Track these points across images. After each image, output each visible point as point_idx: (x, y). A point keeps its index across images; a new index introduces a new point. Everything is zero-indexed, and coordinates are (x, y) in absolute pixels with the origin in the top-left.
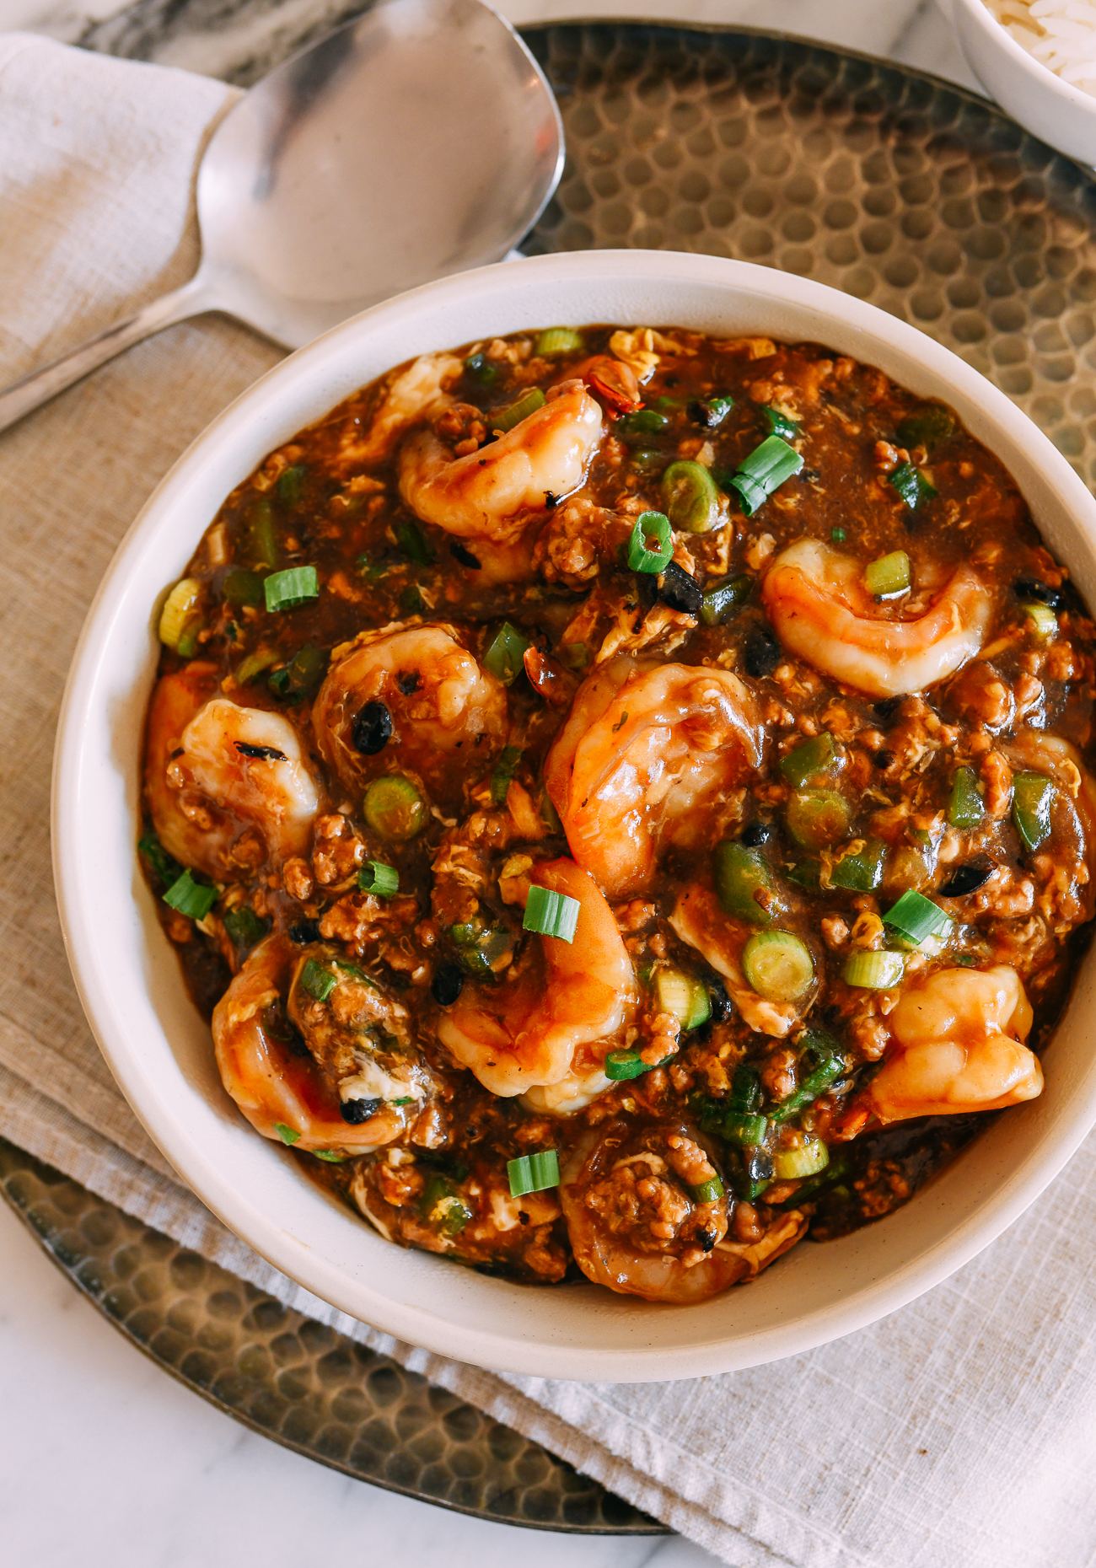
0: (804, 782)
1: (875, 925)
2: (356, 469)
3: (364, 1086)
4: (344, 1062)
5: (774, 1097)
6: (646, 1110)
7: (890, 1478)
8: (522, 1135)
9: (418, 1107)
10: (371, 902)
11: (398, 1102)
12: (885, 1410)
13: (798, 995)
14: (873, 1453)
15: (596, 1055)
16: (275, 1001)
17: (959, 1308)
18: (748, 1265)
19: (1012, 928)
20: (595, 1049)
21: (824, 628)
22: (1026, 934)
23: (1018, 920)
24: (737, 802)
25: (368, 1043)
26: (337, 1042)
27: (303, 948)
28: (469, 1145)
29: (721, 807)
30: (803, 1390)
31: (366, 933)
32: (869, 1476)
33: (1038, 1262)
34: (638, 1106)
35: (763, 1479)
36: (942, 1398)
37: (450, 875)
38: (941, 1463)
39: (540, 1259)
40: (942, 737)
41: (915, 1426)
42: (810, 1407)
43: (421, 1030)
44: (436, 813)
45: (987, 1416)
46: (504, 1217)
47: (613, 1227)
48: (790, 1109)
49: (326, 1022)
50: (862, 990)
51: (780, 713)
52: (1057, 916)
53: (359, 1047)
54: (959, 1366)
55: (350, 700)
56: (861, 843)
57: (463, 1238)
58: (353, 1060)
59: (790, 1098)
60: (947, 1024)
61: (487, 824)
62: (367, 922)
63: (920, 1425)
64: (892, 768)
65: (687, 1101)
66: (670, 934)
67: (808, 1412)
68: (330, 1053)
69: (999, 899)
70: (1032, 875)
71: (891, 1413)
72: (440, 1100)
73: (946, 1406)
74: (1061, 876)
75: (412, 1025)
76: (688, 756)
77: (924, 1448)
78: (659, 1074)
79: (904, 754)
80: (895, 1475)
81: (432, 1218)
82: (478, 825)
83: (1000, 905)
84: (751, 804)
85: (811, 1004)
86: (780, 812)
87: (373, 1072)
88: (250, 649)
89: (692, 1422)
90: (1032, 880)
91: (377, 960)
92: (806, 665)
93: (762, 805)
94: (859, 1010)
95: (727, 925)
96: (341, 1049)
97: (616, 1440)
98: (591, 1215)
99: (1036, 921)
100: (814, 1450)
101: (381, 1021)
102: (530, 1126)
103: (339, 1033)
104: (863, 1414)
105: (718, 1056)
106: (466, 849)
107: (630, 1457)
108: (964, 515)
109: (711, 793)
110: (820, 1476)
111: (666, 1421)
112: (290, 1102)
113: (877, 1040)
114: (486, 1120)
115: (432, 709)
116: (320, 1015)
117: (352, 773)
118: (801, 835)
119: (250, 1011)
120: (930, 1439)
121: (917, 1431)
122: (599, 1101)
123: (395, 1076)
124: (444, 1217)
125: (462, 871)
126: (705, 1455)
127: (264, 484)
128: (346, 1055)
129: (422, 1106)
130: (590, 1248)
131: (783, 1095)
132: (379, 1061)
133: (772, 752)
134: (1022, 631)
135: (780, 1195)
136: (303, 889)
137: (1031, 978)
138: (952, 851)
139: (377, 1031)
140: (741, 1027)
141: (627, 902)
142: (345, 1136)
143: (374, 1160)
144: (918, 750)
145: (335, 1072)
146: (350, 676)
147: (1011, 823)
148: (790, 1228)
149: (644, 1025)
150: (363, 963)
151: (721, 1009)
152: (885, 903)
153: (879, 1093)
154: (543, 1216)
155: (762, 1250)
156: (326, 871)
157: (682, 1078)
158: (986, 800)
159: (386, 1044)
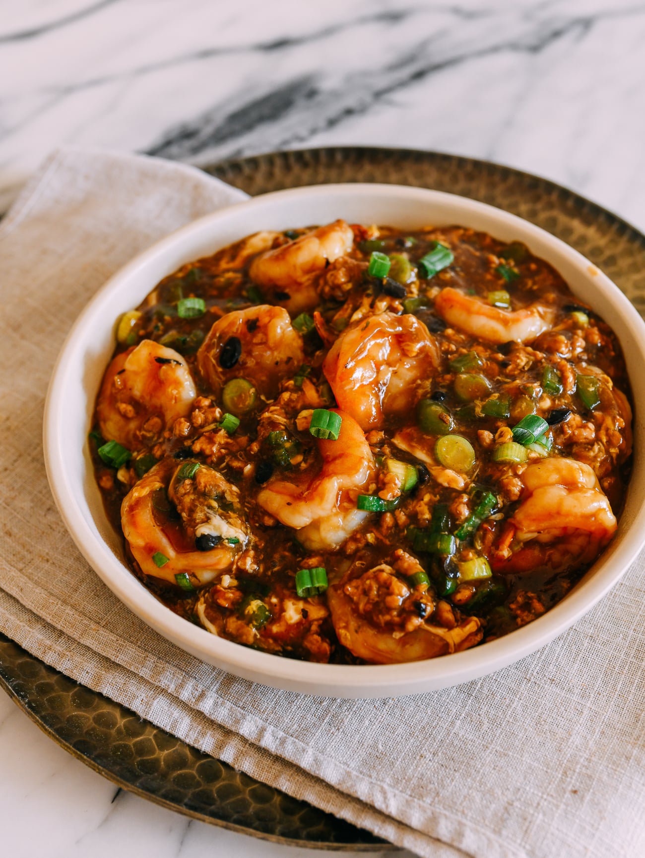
0: (463, 369)
1: (508, 432)
2: (228, 270)
3: (212, 527)
4: (199, 515)
5: (457, 520)
6: (382, 540)
7: (554, 809)
8: (306, 563)
9: (242, 548)
10: (222, 432)
11: (230, 540)
12: (545, 769)
13: (468, 469)
14: (540, 794)
15: (352, 497)
16: (161, 489)
17: (586, 712)
18: (447, 645)
19: (585, 448)
20: (351, 493)
21: (469, 311)
22: (594, 452)
23: (588, 444)
24: (428, 383)
25: (215, 504)
26: (197, 503)
27: (181, 461)
28: (272, 573)
29: (419, 386)
30: (488, 759)
31: (219, 451)
32: (540, 807)
33: (632, 683)
34: (377, 539)
35: (466, 811)
36: (582, 760)
37: (269, 418)
38: (588, 797)
39: (315, 641)
40: (535, 355)
41: (567, 776)
42: (494, 769)
43: (247, 500)
44: (263, 398)
45: (614, 768)
46: (292, 613)
47: (361, 607)
48: (468, 527)
49: (192, 491)
50: (505, 463)
51: (449, 346)
52: (610, 443)
53: (210, 507)
54: (591, 743)
55: (220, 337)
56: (497, 395)
57: (265, 632)
58: (205, 515)
59: (467, 520)
60: (554, 477)
61: (291, 395)
62: (220, 444)
63: (569, 776)
64: (510, 367)
65: (406, 532)
66: (393, 447)
67: (493, 772)
68: (192, 511)
69: (576, 429)
70: (593, 420)
71: (549, 771)
72: (255, 548)
73: (586, 763)
74: (609, 421)
75: (242, 498)
76: (401, 360)
77: (574, 789)
78: (388, 515)
79: (516, 362)
80: (557, 807)
81: (246, 612)
82: (286, 396)
83: (576, 432)
84: (435, 384)
85: (476, 474)
86: (451, 387)
87: (217, 520)
88: (166, 331)
89: (415, 781)
90: (593, 423)
91: (224, 464)
92: (459, 330)
93: (441, 384)
94: (503, 473)
95: (425, 436)
96: (198, 510)
97: (362, 791)
98: (349, 599)
99: (599, 445)
100: (500, 793)
101: (223, 493)
102: (310, 557)
103: (199, 498)
104: (530, 771)
105: (422, 500)
106: (278, 408)
107: (373, 801)
108: (534, 283)
109: (414, 381)
110: (506, 809)
111: (397, 781)
112: (163, 542)
113: (516, 487)
114: (283, 557)
115: (264, 337)
116: (188, 487)
117: (217, 379)
118: (463, 394)
119: (145, 491)
120: (578, 784)
121: (568, 779)
122: (353, 538)
123: (229, 523)
124: (254, 612)
125: (276, 416)
126: (424, 799)
127: (180, 275)
128: (201, 512)
129: (244, 548)
130: (347, 623)
131: (463, 518)
132: (221, 515)
133: (445, 360)
134: (570, 322)
135: (464, 594)
136: (185, 429)
137: (600, 479)
138: (547, 404)
139: (221, 498)
140: (435, 486)
141: (367, 432)
142: (196, 559)
143: (212, 586)
144: (523, 360)
145: (193, 524)
146: (221, 325)
147: (577, 396)
148: (473, 625)
149: (379, 481)
150: (215, 466)
151: (424, 475)
152: (512, 423)
153: (520, 515)
154: (317, 613)
155: (456, 635)
156: (199, 417)
157: (402, 517)
158: (562, 380)
159: (226, 507)
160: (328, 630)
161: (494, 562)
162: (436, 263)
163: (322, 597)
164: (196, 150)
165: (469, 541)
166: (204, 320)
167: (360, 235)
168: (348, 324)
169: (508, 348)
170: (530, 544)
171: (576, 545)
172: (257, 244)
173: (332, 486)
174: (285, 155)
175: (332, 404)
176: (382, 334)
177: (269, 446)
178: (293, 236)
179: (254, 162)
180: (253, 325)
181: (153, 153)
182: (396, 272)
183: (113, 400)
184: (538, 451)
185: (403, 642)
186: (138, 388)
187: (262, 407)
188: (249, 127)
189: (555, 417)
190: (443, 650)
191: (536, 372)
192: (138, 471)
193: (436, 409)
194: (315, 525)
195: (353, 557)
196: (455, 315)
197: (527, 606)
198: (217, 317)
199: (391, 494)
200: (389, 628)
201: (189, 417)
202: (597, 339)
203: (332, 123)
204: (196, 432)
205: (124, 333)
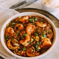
2: (17, 20)
5: (37, 44)
10: (16, 36)
11: (17, 46)
13: (38, 39)
15: (28, 42)
23: (49, 37)
24: (35, 31)
27: (13, 38)
28: (21, 49)
34: (30, 45)
39: (25, 55)
49: (14, 41)
52: (51, 37)
56: (41, 32)
57: (20, 54)
60: (46, 40)
61: (23, 32)
64: (42, 30)
65: (33, 45)
66: (32, 37)
69: (48, 35)
76: (33, 29)
86: (37, 31)
88: (11, 26)
90: (50, 35)
92: (38, 26)
95: (35, 36)
98: (28, 51)
102: (24, 47)
108: (45, 21)
112: (11, 46)
113: (43, 41)
114: (22, 47)
117: (16, 31)
119: (9, 41)
122: (28, 45)
124: (19, 52)
133: (37, 29)
134: (48, 25)
135: (38, 51)
136: (13, 35)
137: (50, 40)
138: (46, 33)
139: (16, 42)
140: (35, 41)
141: (29, 36)
142: (14, 47)
143: (15, 50)
144: (44, 29)
145: (14, 44)
146: (16, 26)
147: (48, 32)
148: (39, 53)
149: (30, 40)
150: (16, 39)
151: (34, 40)
152: (43, 35)
153: (43, 43)
154: (25, 52)
155: (37, 54)
156: (14, 34)
157: (32, 43)
158: (47, 31)
159: (17, 43)
160: (26, 54)
161: (41, 48)
162: (36, 20)
163: (25, 51)
164: (15, 8)
165: (38, 46)
166: (15, 25)
167: (29, 17)
168: (28, 26)
169: (42, 28)
170: (44, 46)
171: (48, 46)
172: (20, 17)
173: (26, 41)
174: (23, 9)
175: (26, 33)
176: (31, 27)
177: (21, 37)
178: (23, 17)
179: (20, 9)
180: (19, 26)
181: (10, 8)
182: (32, 20)
183: (7, 32)
184: (45, 37)
185: (33, 55)
186: (9, 31)
187: (20, 33)
188: (20, 6)
189: (46, 34)
190: (36, 56)
191: (45, 30)
192: (9, 39)
193: (36, 34)
194: (25, 44)
195: (28, 47)
196: (38, 25)
197: (44, 51)
198: (16, 25)
199: (31, 42)
200: (31, 54)
201: (13, 34)
202: (50, 27)
203: (27, 5)
204: (14, 36)
205: (7, 26)
